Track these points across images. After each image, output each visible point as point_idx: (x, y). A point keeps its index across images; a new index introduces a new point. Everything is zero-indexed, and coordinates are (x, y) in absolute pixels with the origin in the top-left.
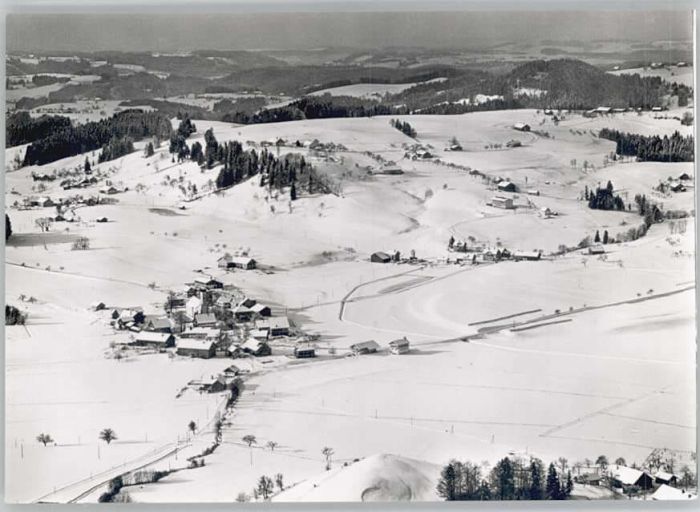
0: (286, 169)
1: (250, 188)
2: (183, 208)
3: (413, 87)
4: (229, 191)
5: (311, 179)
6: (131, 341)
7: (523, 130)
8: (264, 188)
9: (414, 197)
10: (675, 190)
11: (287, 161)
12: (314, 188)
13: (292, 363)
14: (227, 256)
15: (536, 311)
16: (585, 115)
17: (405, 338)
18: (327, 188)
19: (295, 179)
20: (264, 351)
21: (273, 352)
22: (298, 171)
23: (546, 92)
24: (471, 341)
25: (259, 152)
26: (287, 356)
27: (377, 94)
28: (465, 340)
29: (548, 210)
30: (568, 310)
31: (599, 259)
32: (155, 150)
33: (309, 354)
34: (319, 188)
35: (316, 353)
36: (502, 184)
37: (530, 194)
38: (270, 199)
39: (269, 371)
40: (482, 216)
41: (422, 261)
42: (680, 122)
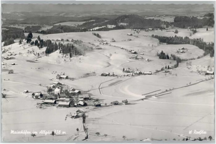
0: (68, 48)
1: (56, 54)
2: (37, 60)
3: (85, 23)
4: (50, 55)
5: (76, 51)
6: (43, 103)
7: (130, 35)
8: (61, 54)
9: (107, 56)
10: (182, 52)
11: (68, 46)
12: (76, 54)
13: (95, 108)
14: (58, 75)
15: (159, 90)
16: (146, 31)
17: (126, 100)
18: (81, 54)
19: (71, 51)
20: (85, 105)
21: (88, 105)
22: (71, 49)
23: (128, 24)
24: (145, 100)
25: (58, 43)
26: (92, 106)
27: (75, 25)
28: (143, 100)
29: (148, 59)
30: (169, 89)
31: (169, 74)
32: (22, 42)
33: (99, 105)
34: (78, 54)
35: (101, 105)
36: (132, 52)
37: (141, 54)
38: (63, 57)
39: (89, 111)
40: (129, 61)
41: (116, 75)
42: (174, 33)
